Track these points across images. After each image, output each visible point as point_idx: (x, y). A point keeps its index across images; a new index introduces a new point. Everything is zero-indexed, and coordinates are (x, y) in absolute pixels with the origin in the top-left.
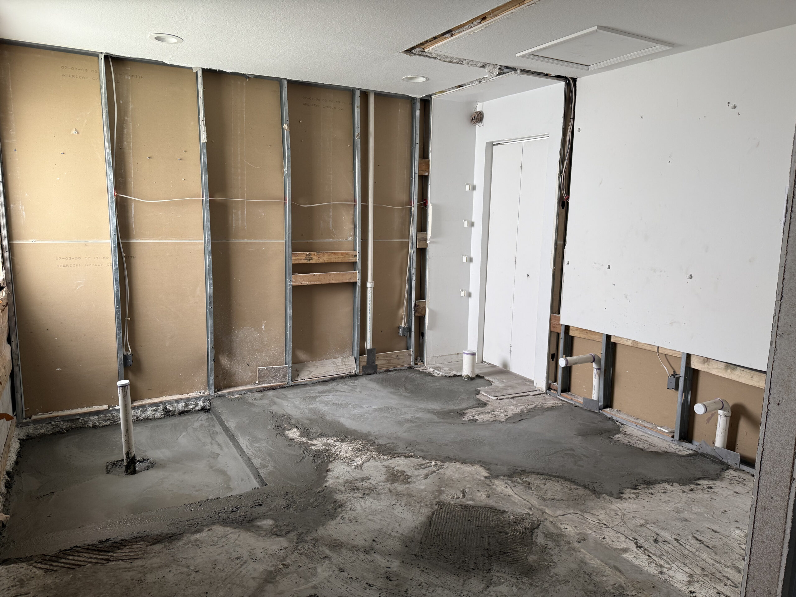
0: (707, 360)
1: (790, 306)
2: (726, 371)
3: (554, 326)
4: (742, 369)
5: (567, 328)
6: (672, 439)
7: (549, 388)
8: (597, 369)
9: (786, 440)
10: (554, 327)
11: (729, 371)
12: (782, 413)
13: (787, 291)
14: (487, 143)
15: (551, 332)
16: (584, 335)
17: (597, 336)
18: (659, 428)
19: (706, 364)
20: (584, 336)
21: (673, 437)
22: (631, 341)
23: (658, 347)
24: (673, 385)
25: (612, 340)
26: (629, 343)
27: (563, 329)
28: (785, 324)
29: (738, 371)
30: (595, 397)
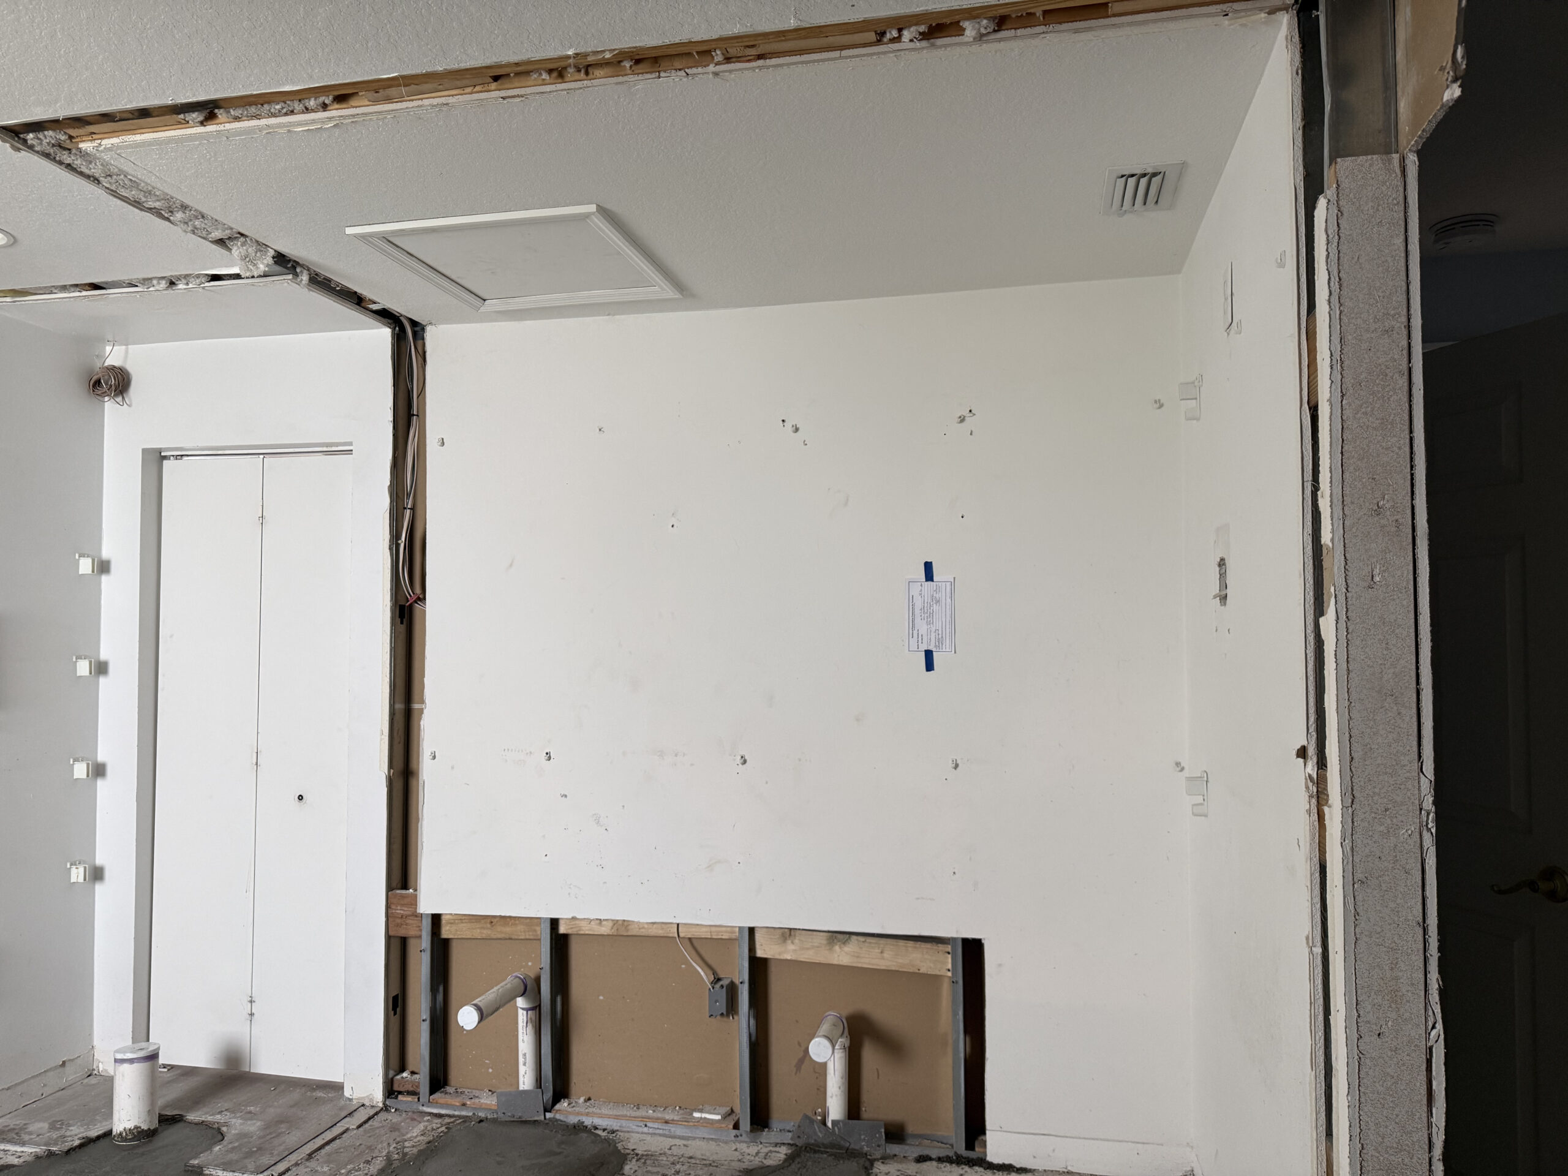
0: (788, 934)
1: (1373, 815)
2: (831, 949)
3: (399, 921)
4: (862, 939)
5: (436, 919)
6: (735, 1132)
7: (390, 1091)
8: (527, 1010)
9: (1407, 1112)
10: (399, 925)
11: (837, 948)
12: (1389, 1054)
13: (1362, 783)
14: (145, 451)
15: (389, 938)
16: (485, 931)
17: (521, 928)
18: (697, 1115)
19: (789, 942)
20: (486, 933)
21: (736, 1126)
22: (610, 924)
23: (678, 925)
24: (721, 1005)
25: (562, 930)
26: (605, 930)
27: (426, 925)
28: (1367, 856)
29: (853, 946)
30: (526, 1080)
